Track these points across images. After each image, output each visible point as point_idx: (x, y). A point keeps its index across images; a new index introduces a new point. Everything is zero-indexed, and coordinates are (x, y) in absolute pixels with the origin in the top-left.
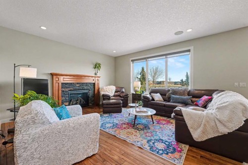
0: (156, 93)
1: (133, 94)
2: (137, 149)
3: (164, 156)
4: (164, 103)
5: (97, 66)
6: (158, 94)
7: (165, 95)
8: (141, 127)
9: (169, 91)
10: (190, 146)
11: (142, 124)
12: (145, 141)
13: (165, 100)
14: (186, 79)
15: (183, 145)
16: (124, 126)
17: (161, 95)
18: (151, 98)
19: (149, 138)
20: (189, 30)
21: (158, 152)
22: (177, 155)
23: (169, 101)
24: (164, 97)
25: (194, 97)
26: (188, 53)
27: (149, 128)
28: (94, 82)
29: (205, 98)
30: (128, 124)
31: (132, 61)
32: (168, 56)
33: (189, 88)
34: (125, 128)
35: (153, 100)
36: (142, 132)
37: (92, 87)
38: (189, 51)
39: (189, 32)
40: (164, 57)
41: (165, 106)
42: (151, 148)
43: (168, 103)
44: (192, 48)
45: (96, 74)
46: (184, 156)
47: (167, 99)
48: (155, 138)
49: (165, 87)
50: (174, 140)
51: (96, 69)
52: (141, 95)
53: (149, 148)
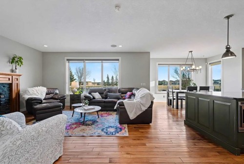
0: (95, 92)
1: (71, 95)
2: (97, 137)
3: (117, 135)
4: (104, 100)
5: (15, 60)
6: (97, 93)
7: (103, 94)
8: (90, 122)
9: (105, 90)
10: (128, 124)
11: (90, 120)
12: (100, 131)
13: (103, 98)
14: (107, 80)
15: (124, 125)
16: (74, 126)
17: (100, 93)
18: (92, 97)
19: (101, 128)
20: (120, 46)
21: (112, 134)
22: (123, 131)
23: (106, 98)
24: (102, 95)
25: (122, 93)
26: (118, 61)
27: (97, 122)
28: (10, 82)
29: (129, 93)
30: (76, 123)
31: (68, 60)
32: (104, 61)
33: (119, 87)
34: (76, 128)
35: (94, 98)
36: (93, 126)
37: (6, 89)
38: (118, 60)
39: (120, 47)
40: (100, 61)
41: (104, 102)
42: (107, 133)
43: (106, 100)
44: (120, 58)
45: (12, 71)
46: (127, 130)
47: (104, 97)
48: (106, 126)
49: (102, 87)
50: (118, 124)
51: (14, 65)
52: (80, 95)
53: (105, 134)
